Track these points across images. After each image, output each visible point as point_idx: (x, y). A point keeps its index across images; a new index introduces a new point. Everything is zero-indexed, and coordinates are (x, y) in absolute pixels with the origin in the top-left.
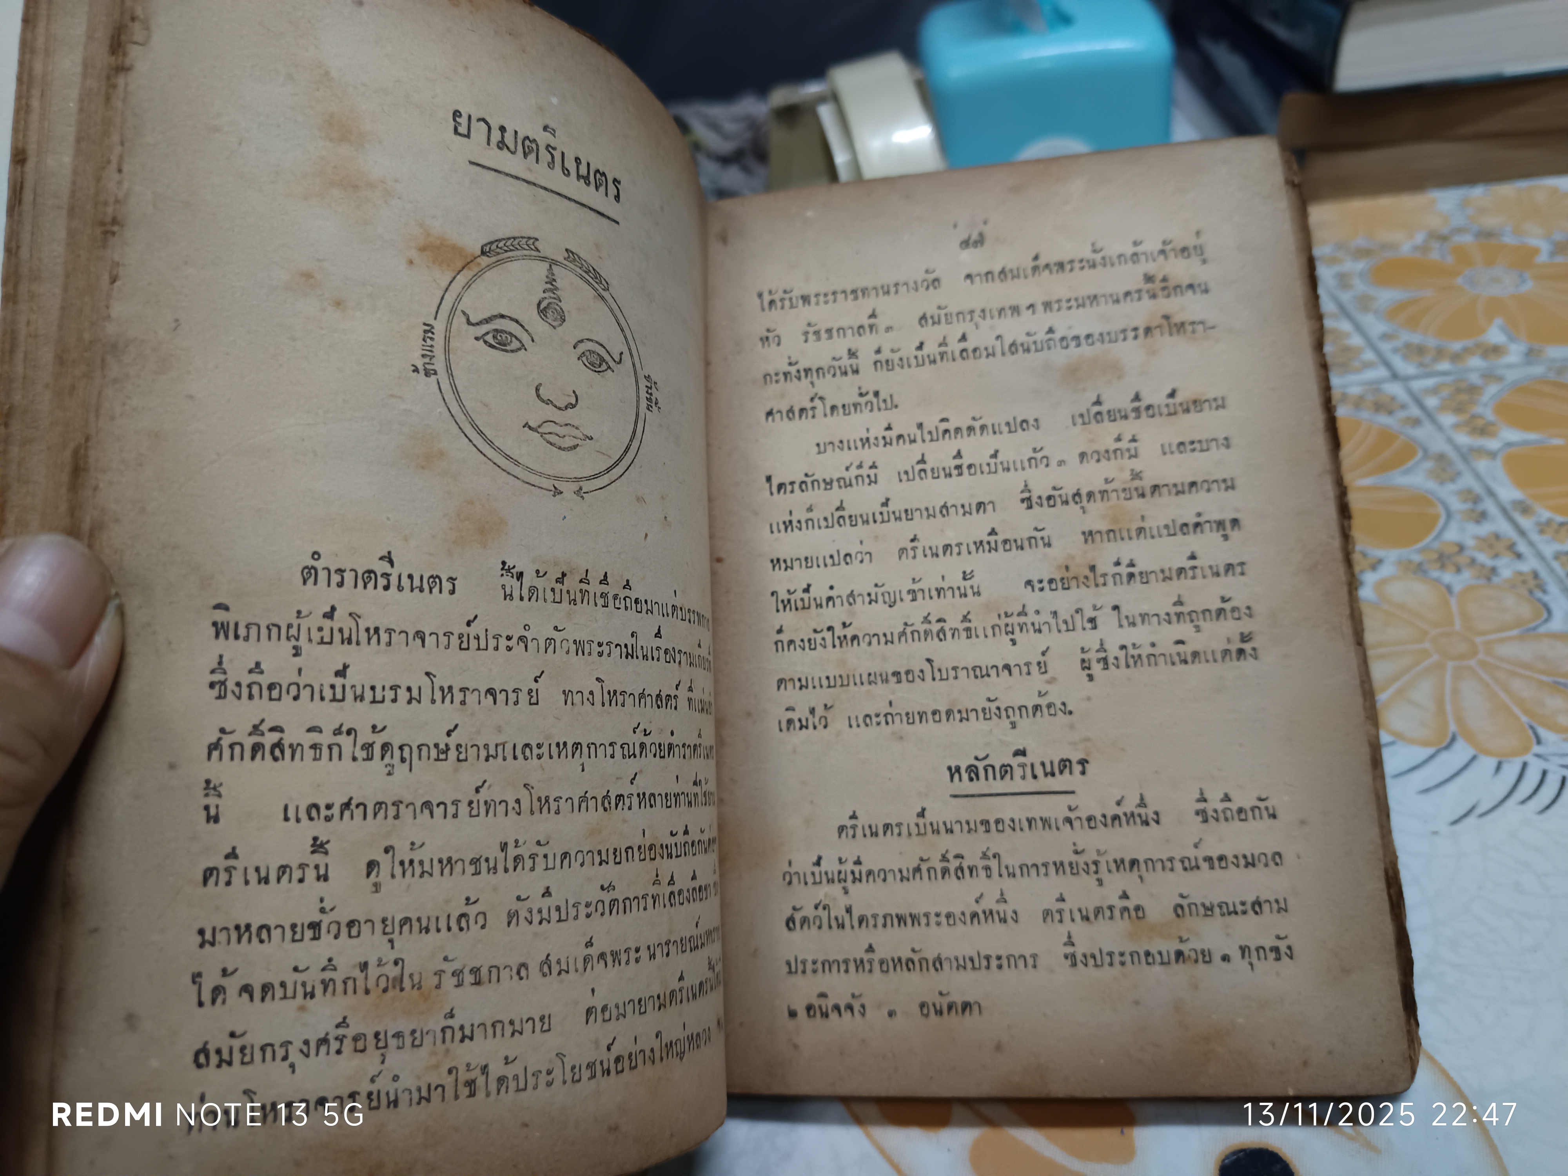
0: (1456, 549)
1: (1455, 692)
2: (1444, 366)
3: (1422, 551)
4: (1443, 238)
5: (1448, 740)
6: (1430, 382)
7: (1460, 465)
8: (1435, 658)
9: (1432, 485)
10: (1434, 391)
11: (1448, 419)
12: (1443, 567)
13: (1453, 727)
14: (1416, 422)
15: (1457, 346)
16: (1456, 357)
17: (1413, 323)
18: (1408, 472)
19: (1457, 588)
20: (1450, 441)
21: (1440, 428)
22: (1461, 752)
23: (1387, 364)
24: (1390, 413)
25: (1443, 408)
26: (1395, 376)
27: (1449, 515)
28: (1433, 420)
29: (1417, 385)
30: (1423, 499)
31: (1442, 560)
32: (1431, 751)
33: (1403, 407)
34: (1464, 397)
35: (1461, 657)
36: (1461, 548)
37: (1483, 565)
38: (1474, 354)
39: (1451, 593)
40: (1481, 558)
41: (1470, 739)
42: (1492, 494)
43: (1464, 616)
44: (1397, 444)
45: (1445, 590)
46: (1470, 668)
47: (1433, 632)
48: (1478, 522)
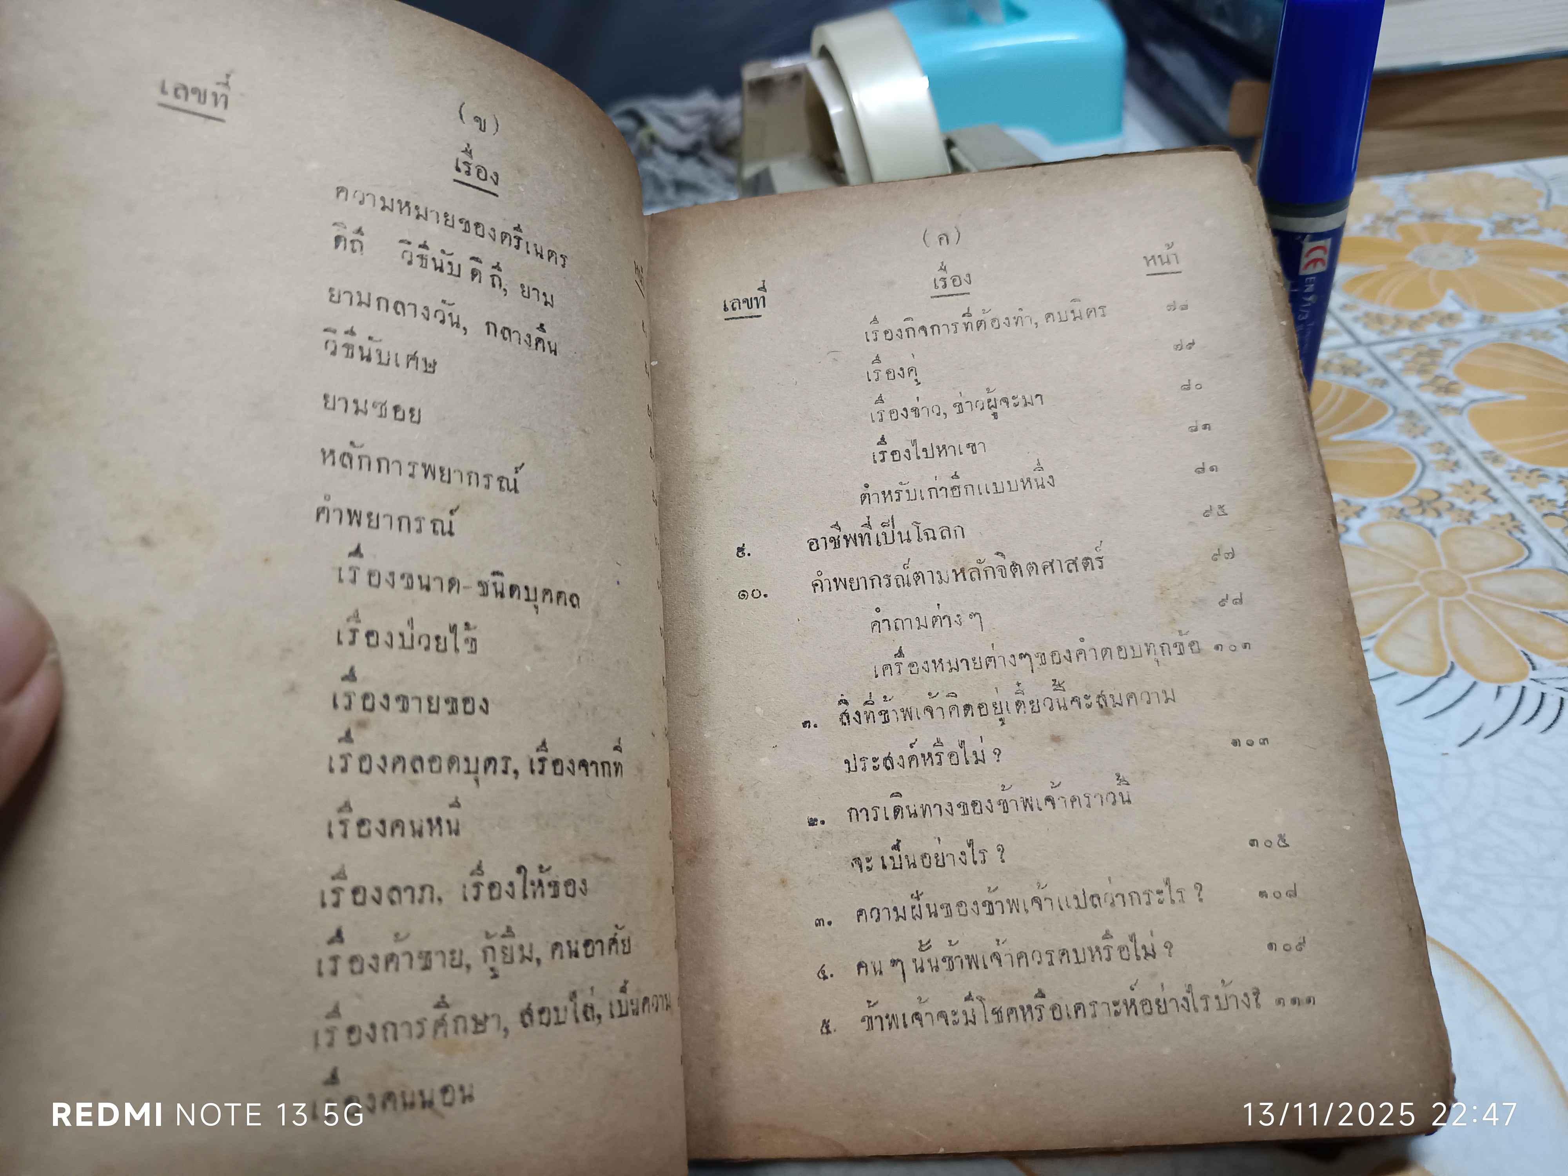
0: (1435, 496)
1: (1448, 625)
2: (1404, 333)
3: (1400, 498)
4: (1390, 220)
5: (1448, 669)
6: (1393, 347)
7: (1429, 421)
8: (1427, 594)
9: (1404, 439)
10: (1397, 355)
11: (1413, 380)
12: (1424, 512)
13: (1450, 658)
14: (1384, 383)
15: (1414, 315)
16: (1413, 325)
17: (1370, 295)
18: (1379, 428)
19: (1439, 531)
20: (1417, 399)
21: (1407, 388)
22: (1460, 681)
23: (1350, 332)
24: (1358, 375)
25: (1406, 370)
26: (1358, 342)
27: (1424, 466)
28: (1400, 382)
29: (1379, 350)
30: (1397, 451)
31: (1423, 505)
32: (1433, 679)
33: (1370, 370)
34: (1426, 360)
35: (1451, 593)
36: (1440, 495)
37: (1462, 510)
38: (1430, 321)
39: (1434, 535)
40: (1459, 503)
41: (1468, 667)
42: (1462, 446)
43: (1449, 556)
44: (1368, 402)
45: (1427, 532)
46: (1460, 602)
47: (1422, 571)
48: (1453, 471)
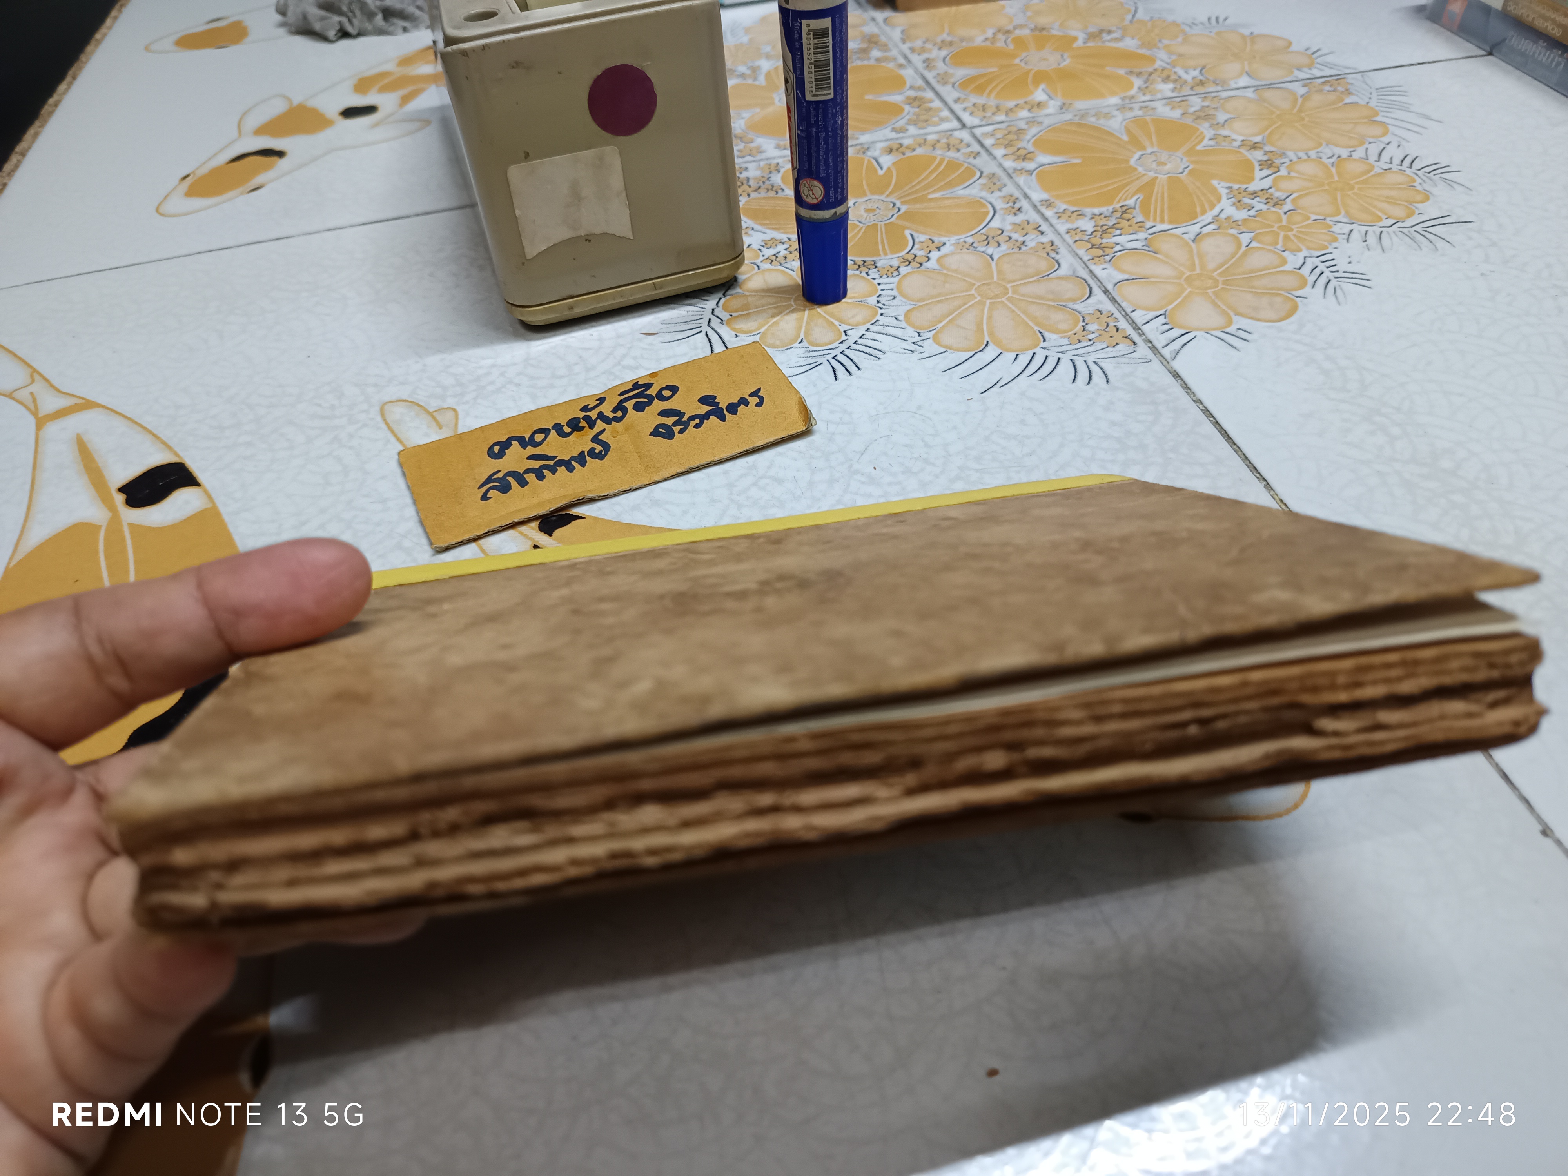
0: (999, 232)
2: (1000, 118)
3: (973, 235)
4: (1008, 32)
5: (983, 346)
6: (990, 129)
7: (1006, 179)
8: (979, 298)
9: (984, 194)
10: (992, 135)
11: (999, 152)
12: (988, 244)
13: (987, 338)
14: (976, 155)
15: (1011, 104)
16: (1009, 111)
17: (980, 90)
18: (966, 187)
19: (996, 257)
20: (1000, 165)
21: (994, 158)
22: (991, 352)
23: (959, 119)
24: (958, 150)
25: (996, 145)
26: (964, 126)
28: (989, 153)
29: (978, 132)
30: (977, 203)
31: (987, 240)
32: (971, 353)
33: (968, 146)
34: (1012, 137)
35: (996, 296)
36: (1002, 232)
37: (1016, 241)
38: (1023, 108)
39: (993, 260)
40: (1015, 236)
41: (998, 344)
42: (1026, 196)
43: (999, 272)
44: (962, 169)
45: (989, 257)
46: (1002, 302)
47: (978, 284)
48: (1015, 214)
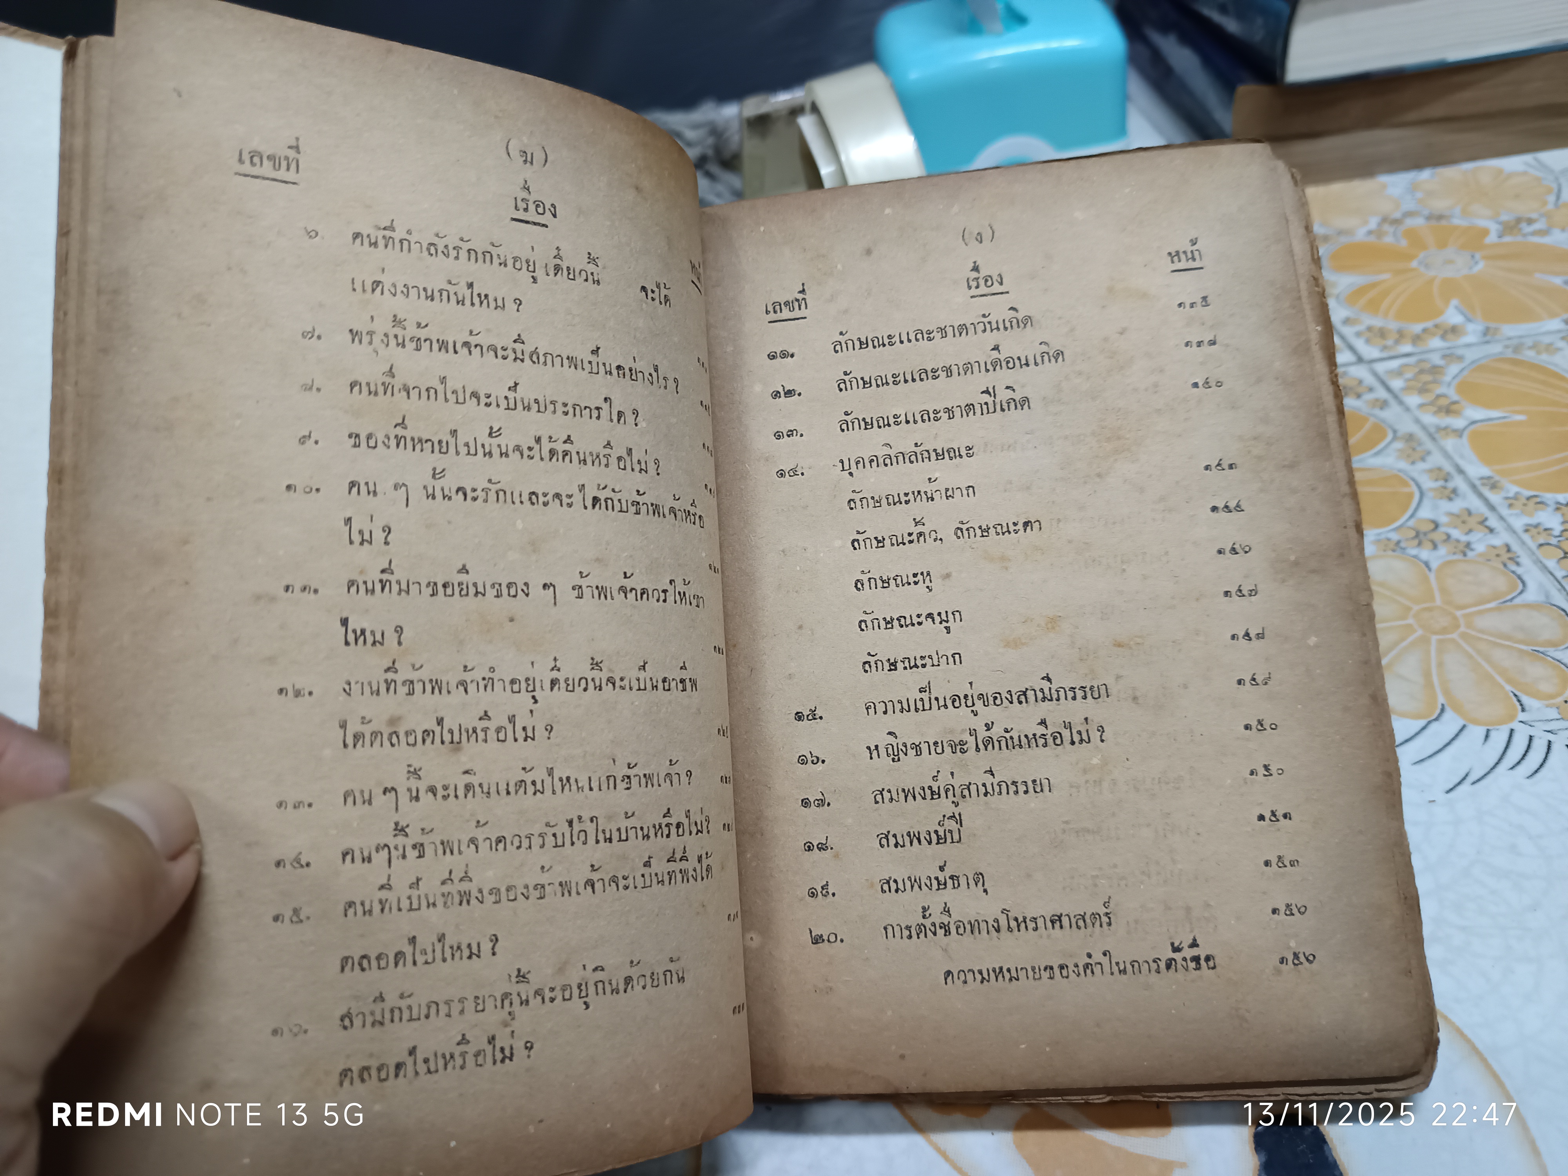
0: (1432, 526)
1: (1440, 665)
2: (1407, 348)
3: (1396, 529)
4: (1396, 222)
5: (1438, 711)
6: (1394, 364)
7: (1429, 445)
8: (1420, 632)
9: (1403, 465)
10: (1398, 373)
11: (1413, 400)
12: (1420, 544)
13: (1441, 700)
14: (1384, 405)
15: (1417, 328)
16: (1416, 339)
17: (1373, 307)
18: (1377, 454)
19: (1434, 565)
20: (1417, 421)
21: (1408, 409)
22: (1450, 723)
23: (1352, 348)
24: (1359, 396)
25: (1407, 389)
26: (1360, 360)
27: (1422, 494)
28: (1401, 403)
29: (1380, 367)
30: (1395, 479)
31: (1419, 537)
32: (1422, 723)
33: (1371, 390)
34: (1427, 378)
35: (1444, 631)
36: (1436, 525)
37: (1458, 541)
38: (1434, 335)
39: (1430, 569)
40: (1456, 533)
41: (1458, 710)
42: (1461, 471)
43: (1444, 591)
44: (1367, 426)
45: (1423, 566)
46: (1453, 641)
47: (1416, 608)
48: (1450, 499)
